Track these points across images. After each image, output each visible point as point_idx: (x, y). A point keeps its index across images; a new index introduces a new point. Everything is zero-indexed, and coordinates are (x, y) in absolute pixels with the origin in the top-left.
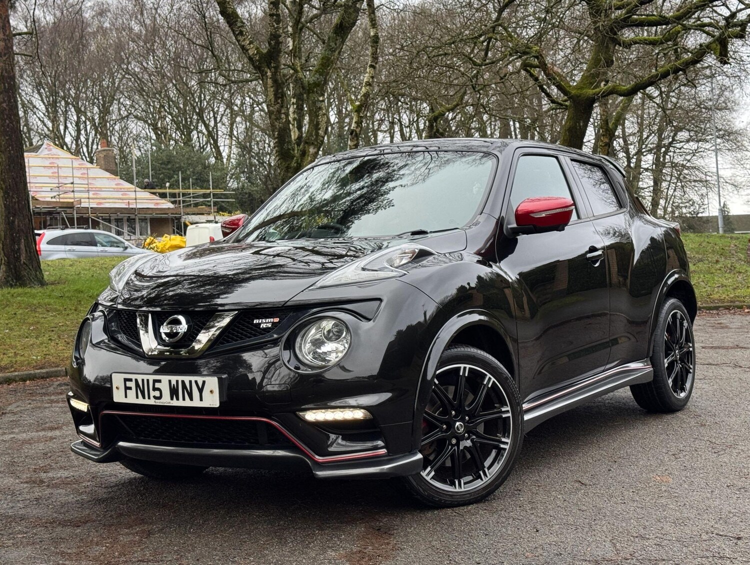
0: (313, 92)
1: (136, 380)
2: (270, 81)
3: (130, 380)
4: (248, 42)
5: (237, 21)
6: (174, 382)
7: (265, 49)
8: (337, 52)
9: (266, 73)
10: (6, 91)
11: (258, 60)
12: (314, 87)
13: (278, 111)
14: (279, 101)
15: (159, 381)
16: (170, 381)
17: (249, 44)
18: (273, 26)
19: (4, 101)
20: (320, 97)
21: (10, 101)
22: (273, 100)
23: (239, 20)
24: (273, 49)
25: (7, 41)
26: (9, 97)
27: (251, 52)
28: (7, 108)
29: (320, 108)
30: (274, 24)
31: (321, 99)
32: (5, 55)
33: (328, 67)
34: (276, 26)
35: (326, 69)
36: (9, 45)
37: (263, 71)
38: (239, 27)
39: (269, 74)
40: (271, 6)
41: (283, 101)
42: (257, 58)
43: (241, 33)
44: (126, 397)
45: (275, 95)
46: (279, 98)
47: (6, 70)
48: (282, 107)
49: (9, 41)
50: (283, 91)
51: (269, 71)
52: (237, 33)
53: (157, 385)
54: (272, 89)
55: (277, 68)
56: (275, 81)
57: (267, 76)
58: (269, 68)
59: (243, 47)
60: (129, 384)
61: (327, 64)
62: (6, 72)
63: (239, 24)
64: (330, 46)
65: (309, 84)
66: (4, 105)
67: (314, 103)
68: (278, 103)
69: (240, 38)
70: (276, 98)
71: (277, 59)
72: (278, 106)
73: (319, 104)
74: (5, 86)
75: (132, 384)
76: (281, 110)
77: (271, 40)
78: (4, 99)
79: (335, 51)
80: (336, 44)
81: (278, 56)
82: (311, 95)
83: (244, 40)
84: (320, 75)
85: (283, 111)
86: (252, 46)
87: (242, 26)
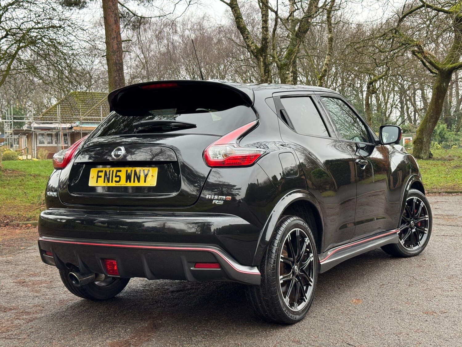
0: (283, 69)
2: (262, 64)
4: (251, 43)
5: (245, 31)
7: (259, 46)
8: (297, 47)
9: (260, 59)
10: (118, 71)
11: (256, 52)
12: (284, 66)
13: (266, 80)
14: (267, 74)
17: (251, 44)
18: (264, 33)
19: (117, 76)
20: (287, 71)
21: (119, 76)
22: (263, 74)
23: (247, 31)
24: (264, 45)
25: (119, 45)
26: (119, 74)
27: (252, 48)
28: (118, 79)
29: (287, 78)
30: (265, 32)
31: (287, 72)
32: (117, 52)
33: (292, 55)
34: (265, 33)
35: (291, 56)
36: (120, 47)
37: (258, 58)
38: (246, 34)
39: (262, 60)
40: (263, 22)
41: (269, 74)
42: (256, 51)
43: (247, 38)
45: (265, 71)
46: (266, 72)
47: (118, 59)
48: (268, 77)
49: (120, 44)
50: (269, 69)
51: (261, 58)
52: (245, 38)
54: (263, 68)
55: (265, 56)
56: (265, 63)
57: (260, 61)
58: (261, 56)
59: (248, 45)
61: (291, 53)
62: (118, 61)
63: (246, 33)
64: (293, 43)
65: (281, 65)
66: (117, 78)
67: (284, 75)
68: (266, 75)
69: (247, 40)
70: (265, 72)
71: (266, 51)
72: (266, 77)
73: (286, 76)
74: (117, 68)
76: (267, 79)
77: (263, 41)
78: (116, 75)
79: (295, 46)
80: (296, 42)
81: (267, 49)
82: (282, 70)
83: (249, 41)
84: (287, 59)
85: (269, 80)
86: (253, 44)
87: (248, 34)
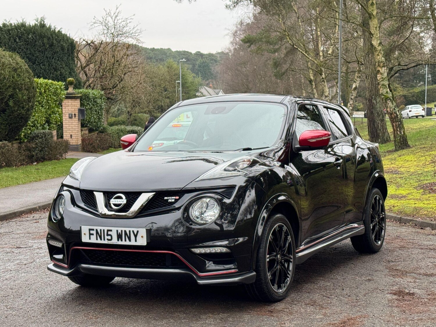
1: (97, 230)
6: (120, 231)
15: (111, 231)
16: (117, 231)
44: (90, 239)
53: (109, 233)
60: (92, 232)
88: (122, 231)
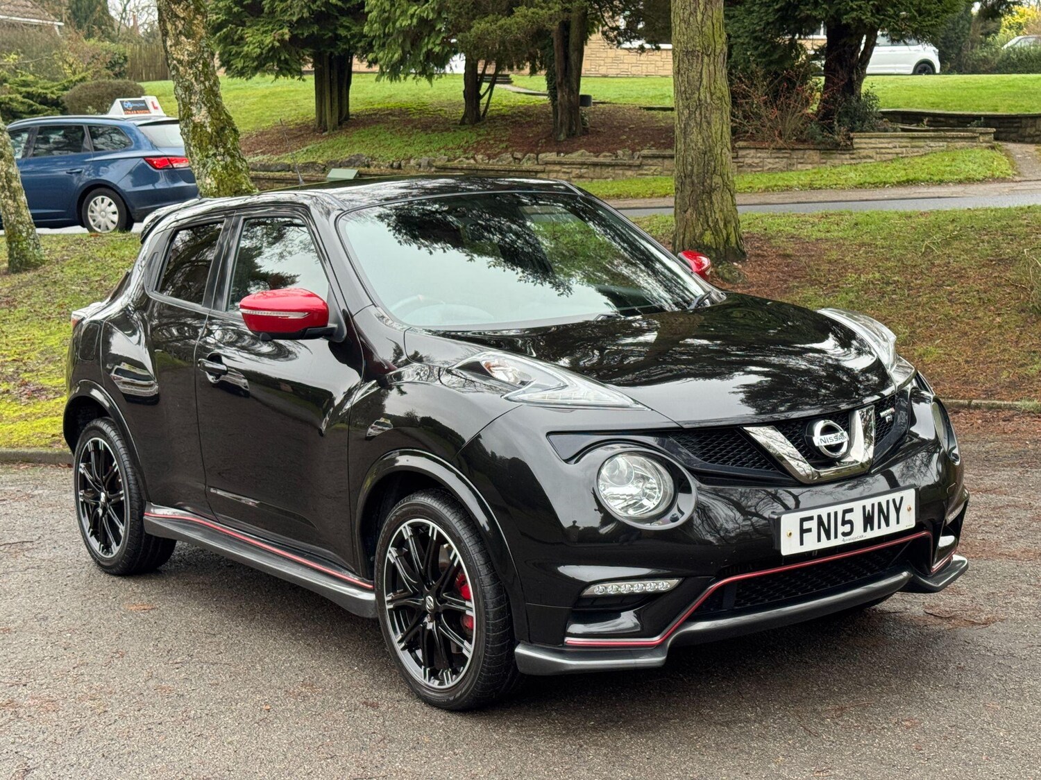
1: (820, 517)
3: (811, 518)
6: (869, 508)
15: (851, 510)
16: (864, 507)
44: (802, 543)
53: (848, 517)
60: (806, 525)
75: (813, 525)
88: (873, 505)
